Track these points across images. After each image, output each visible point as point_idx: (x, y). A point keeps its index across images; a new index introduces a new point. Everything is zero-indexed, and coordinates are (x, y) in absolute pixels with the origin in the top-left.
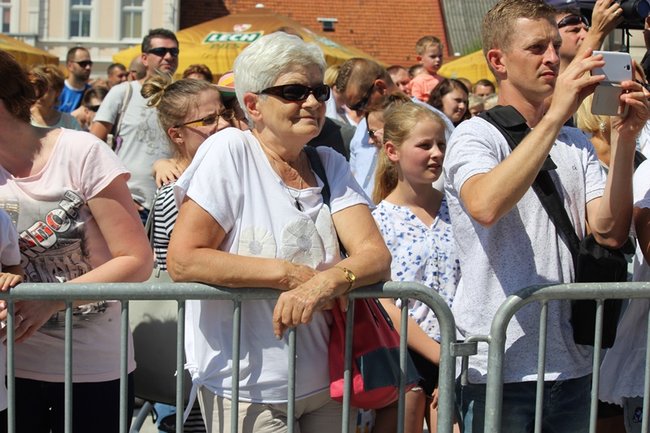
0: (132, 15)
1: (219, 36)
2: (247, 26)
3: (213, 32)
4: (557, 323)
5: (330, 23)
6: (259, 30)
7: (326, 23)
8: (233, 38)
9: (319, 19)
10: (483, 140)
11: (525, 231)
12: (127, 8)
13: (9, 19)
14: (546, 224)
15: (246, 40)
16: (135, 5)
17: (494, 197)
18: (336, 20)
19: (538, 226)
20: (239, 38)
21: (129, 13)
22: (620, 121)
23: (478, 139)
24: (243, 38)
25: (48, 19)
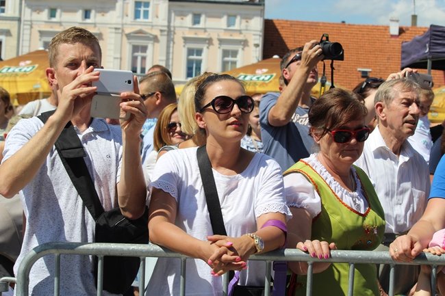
0: (230, 64)
1: (245, 76)
2: (265, 70)
3: (242, 74)
4: (78, 273)
5: (366, 72)
6: (273, 72)
7: (363, 72)
8: (254, 78)
9: (359, 69)
10: (25, 133)
11: (58, 203)
12: (226, 59)
13: (145, 65)
14: (75, 198)
15: (263, 80)
16: (232, 57)
17: (8, 176)
18: (370, 70)
19: (68, 199)
20: (258, 78)
21: (227, 62)
22: (125, 122)
23: (22, 133)
24: (261, 79)
25: (172, 65)
